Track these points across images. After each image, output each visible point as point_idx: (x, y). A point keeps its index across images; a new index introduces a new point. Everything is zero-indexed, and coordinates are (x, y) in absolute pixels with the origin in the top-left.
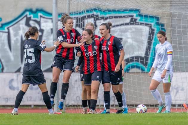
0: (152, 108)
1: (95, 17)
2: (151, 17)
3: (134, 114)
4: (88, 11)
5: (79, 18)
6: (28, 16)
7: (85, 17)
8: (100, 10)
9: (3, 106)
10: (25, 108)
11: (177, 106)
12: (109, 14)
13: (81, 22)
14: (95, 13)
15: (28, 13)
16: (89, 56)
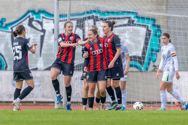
0: (149, 105)
1: (95, 18)
2: (148, 19)
3: (131, 111)
4: (88, 12)
5: (80, 19)
6: (31, 17)
7: (86, 18)
8: (99, 12)
9: (7, 102)
10: (28, 104)
11: (172, 103)
13: (82, 22)
14: (94, 14)
15: (30, 14)
16: (95, 54)
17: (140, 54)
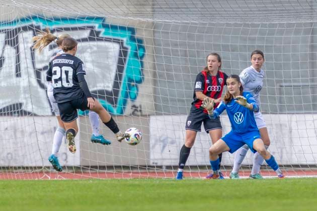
1: (34, 29)
3: (96, 182)
4: (23, 20)
5: (11, 32)
7: (19, 29)
8: (42, 18)
11: (164, 167)
12: (56, 24)
13: (13, 36)
14: (34, 23)
17: (110, 87)
